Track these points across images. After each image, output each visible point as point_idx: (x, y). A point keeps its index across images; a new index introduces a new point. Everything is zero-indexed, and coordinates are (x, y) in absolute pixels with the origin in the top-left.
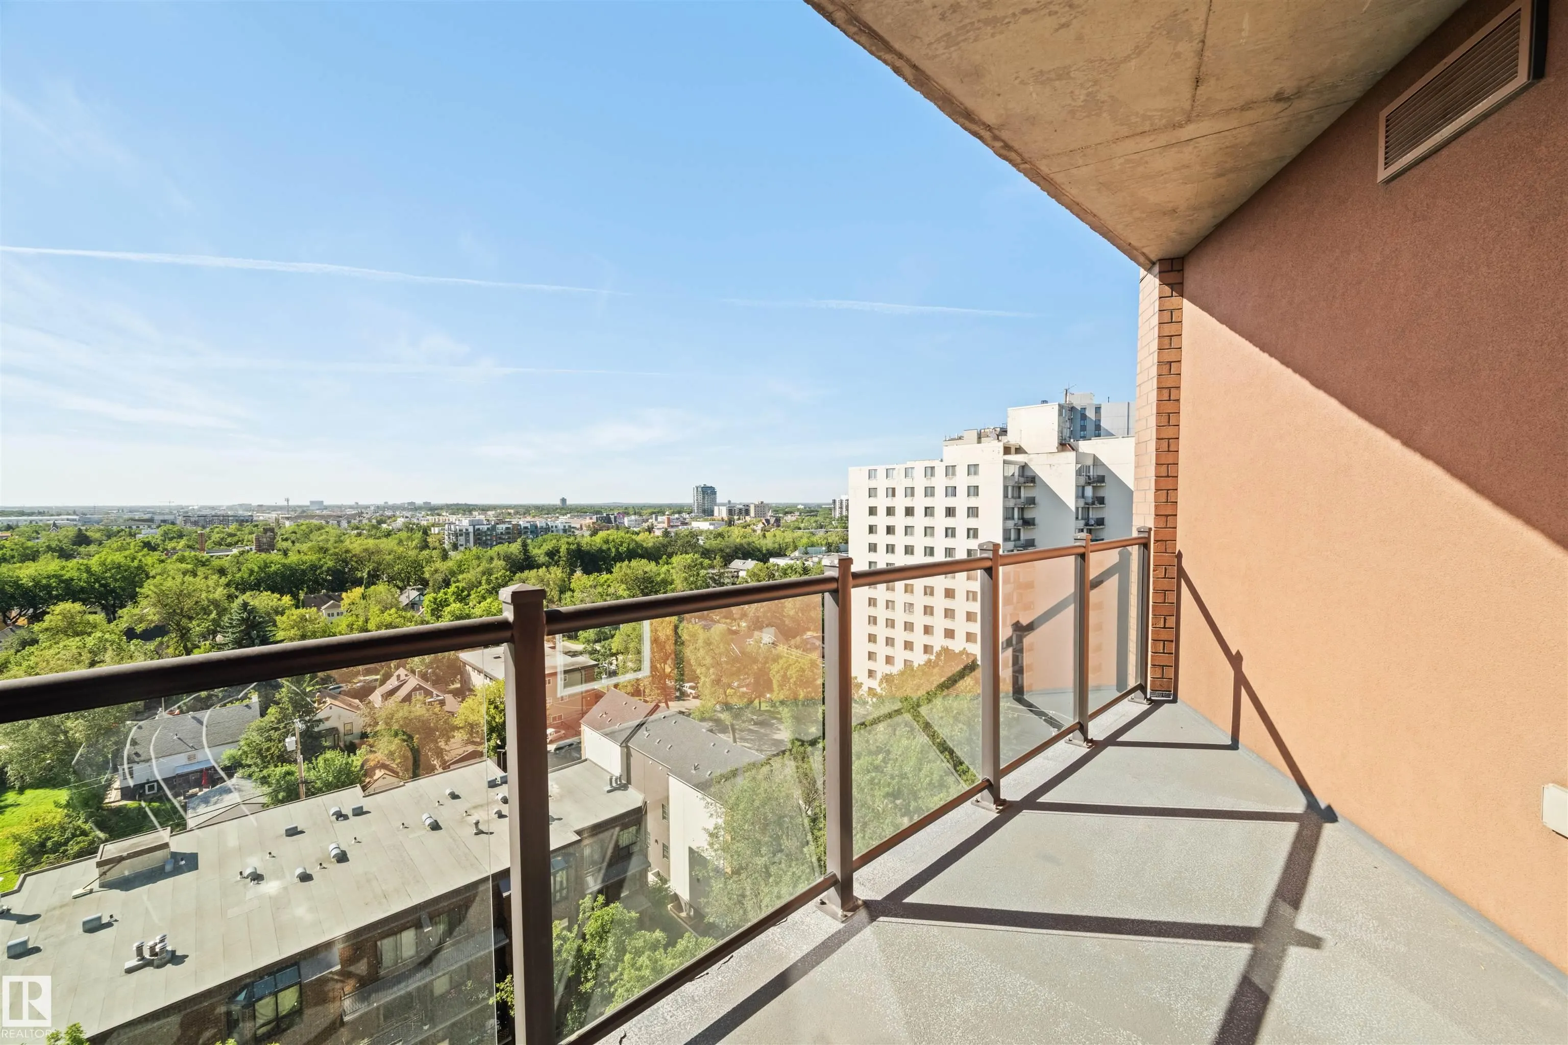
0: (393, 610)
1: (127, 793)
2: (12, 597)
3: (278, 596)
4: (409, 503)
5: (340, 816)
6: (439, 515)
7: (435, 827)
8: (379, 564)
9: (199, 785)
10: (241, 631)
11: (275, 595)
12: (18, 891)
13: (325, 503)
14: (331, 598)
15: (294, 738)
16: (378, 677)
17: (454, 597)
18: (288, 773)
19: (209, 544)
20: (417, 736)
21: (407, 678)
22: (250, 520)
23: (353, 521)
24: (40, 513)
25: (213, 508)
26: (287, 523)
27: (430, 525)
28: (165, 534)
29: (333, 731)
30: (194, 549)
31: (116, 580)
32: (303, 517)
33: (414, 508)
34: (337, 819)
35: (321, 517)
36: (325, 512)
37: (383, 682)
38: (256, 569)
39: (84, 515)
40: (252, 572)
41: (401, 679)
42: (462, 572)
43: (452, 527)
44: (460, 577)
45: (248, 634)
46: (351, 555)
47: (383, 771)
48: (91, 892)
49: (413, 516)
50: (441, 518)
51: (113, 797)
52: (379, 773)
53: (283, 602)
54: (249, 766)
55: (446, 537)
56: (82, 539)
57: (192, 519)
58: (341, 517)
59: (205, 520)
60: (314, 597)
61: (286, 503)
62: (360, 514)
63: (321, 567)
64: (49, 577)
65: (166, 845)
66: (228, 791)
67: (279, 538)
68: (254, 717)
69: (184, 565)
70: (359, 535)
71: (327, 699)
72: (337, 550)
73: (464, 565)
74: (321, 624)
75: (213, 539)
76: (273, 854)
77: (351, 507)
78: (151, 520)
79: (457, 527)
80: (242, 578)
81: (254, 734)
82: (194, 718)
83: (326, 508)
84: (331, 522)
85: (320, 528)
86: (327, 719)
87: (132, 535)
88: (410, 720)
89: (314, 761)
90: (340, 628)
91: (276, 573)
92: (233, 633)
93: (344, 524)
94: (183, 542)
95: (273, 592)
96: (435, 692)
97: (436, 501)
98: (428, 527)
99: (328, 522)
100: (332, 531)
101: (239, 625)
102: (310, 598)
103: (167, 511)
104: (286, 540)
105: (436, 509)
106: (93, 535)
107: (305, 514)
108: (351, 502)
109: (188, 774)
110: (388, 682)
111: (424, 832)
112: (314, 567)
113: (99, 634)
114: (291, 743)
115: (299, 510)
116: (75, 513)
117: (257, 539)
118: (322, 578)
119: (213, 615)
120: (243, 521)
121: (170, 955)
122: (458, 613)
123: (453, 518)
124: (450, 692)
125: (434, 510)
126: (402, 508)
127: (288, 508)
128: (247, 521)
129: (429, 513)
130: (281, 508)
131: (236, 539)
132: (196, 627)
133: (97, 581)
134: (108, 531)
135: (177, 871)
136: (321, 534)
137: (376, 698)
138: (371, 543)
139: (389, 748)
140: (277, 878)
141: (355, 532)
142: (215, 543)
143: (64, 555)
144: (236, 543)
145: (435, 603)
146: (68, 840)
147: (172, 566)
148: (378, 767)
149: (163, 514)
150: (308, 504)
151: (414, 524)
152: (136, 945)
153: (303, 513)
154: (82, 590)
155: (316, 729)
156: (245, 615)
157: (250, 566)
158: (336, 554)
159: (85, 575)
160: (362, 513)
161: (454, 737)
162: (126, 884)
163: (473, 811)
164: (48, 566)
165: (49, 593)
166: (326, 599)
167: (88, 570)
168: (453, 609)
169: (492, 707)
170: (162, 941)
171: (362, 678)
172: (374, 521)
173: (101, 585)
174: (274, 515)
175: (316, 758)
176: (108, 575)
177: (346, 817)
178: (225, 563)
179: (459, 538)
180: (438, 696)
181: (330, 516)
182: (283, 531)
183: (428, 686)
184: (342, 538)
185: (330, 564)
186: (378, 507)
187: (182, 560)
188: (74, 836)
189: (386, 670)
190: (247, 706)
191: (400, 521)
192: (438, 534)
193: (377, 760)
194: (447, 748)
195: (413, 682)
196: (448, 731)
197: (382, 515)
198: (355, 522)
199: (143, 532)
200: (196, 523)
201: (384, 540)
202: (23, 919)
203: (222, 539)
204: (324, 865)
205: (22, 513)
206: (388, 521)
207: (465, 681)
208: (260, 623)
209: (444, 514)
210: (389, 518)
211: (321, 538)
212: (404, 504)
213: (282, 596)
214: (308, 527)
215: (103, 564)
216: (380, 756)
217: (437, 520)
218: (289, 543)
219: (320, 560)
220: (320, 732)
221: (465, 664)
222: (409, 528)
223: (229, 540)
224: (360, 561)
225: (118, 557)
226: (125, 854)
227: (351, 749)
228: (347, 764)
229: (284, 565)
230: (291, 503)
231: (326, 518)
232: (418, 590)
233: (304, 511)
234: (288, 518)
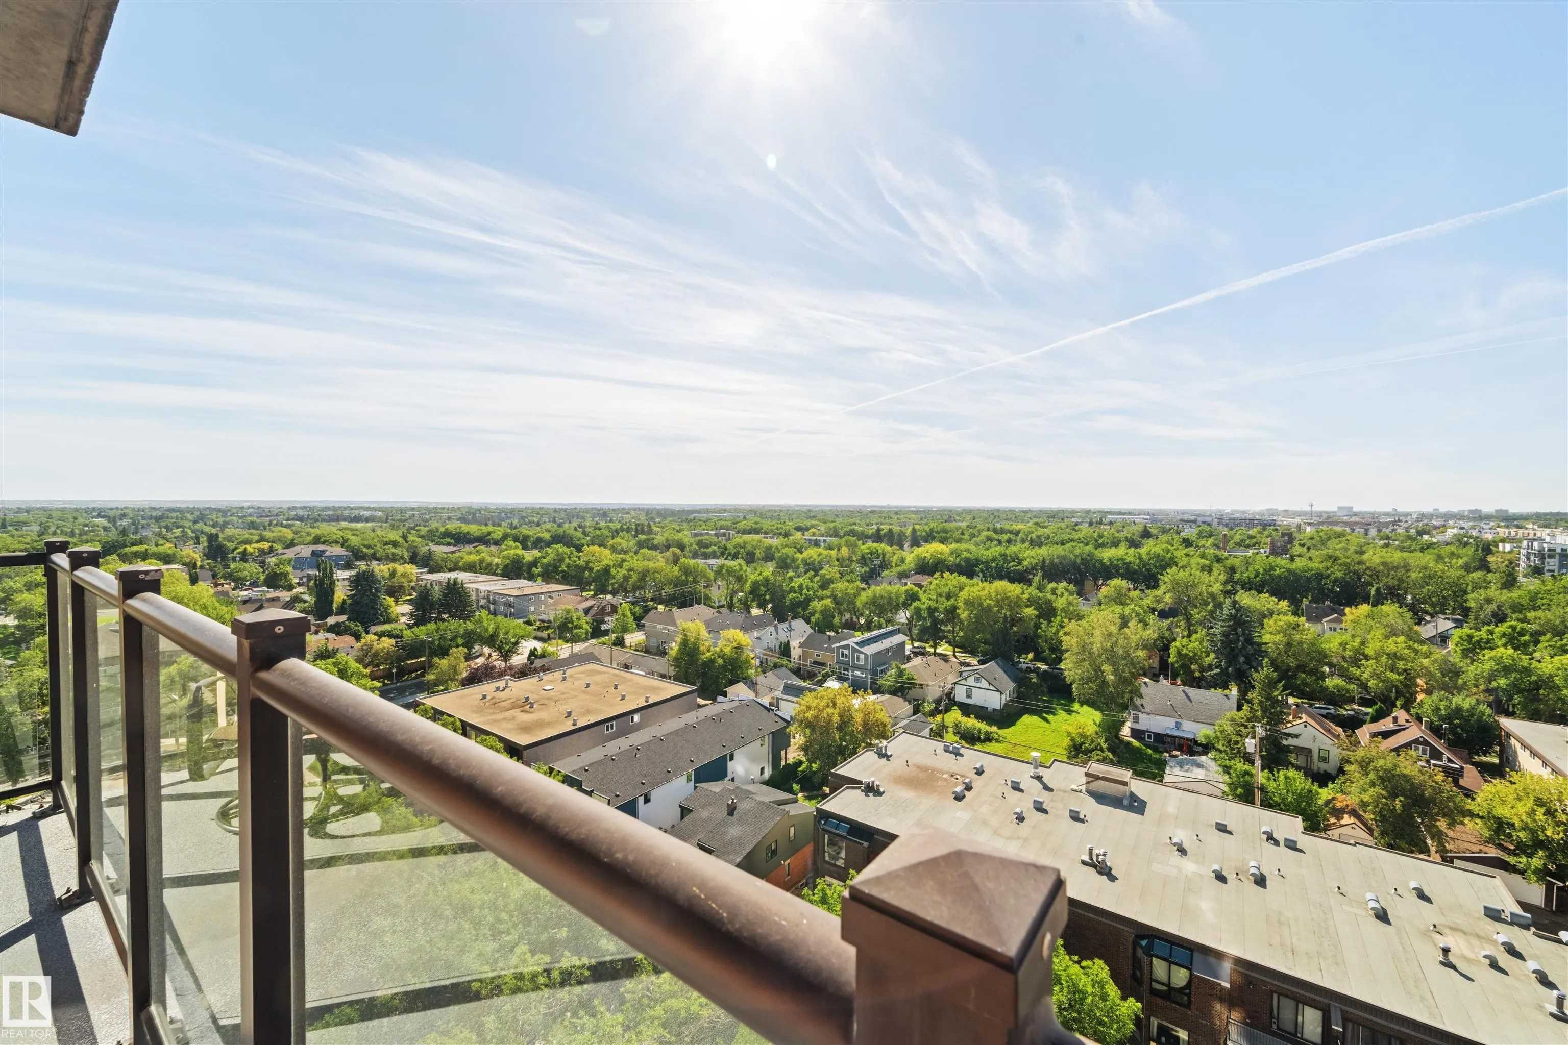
0: (1402, 639)
1: (1136, 733)
2: (1099, 572)
3: (1276, 600)
4: (1471, 511)
5: (1270, 837)
6: (1518, 527)
7: (1382, 916)
8: (1401, 581)
9: (1180, 749)
10: (1229, 626)
11: (1273, 598)
12: (1049, 767)
13: (1355, 509)
14: (1334, 611)
15: (1253, 741)
16: (1370, 710)
17: (1504, 641)
18: (1247, 773)
19: (1231, 544)
20: (1402, 799)
21: (1407, 725)
22: (1273, 523)
23: (1384, 530)
24: (1130, 514)
25: (1244, 512)
26: (1308, 529)
27: (1497, 539)
28: (1200, 533)
29: (1307, 752)
30: (1218, 547)
31: (1156, 567)
32: (1327, 523)
33: (1479, 517)
34: (1267, 840)
35: (1346, 524)
36: (1353, 519)
37: (1375, 719)
38: (1261, 571)
39: (1154, 517)
40: (1257, 574)
41: (1399, 723)
42: (1535, 608)
43: (1536, 544)
44: (1531, 615)
45: (1235, 630)
46: (1364, 567)
47: (1352, 820)
48: (1080, 792)
49: (1473, 528)
50: (1520, 531)
51: (1126, 731)
52: (1347, 819)
53: (1279, 606)
54: (1221, 752)
55: (1523, 558)
56: (1146, 534)
57: (1224, 521)
58: (1370, 524)
59: (1233, 523)
60: (1316, 608)
61: (1308, 509)
62: (1394, 523)
63: (1328, 576)
64: (1118, 560)
65: (1125, 784)
66: (1200, 766)
67: (1296, 543)
68: (1231, 709)
69: (1203, 561)
70: (1387, 546)
71: (1303, 715)
72: (1348, 561)
73: (1542, 599)
74: (1310, 636)
75: (1235, 540)
76: (1200, 837)
77: (1387, 514)
78: (1195, 522)
79: (1545, 545)
80: (1249, 578)
81: (1228, 723)
82: (1184, 691)
83: (1356, 514)
84: (1357, 530)
85: (1340, 535)
86: (1296, 736)
87: (1178, 533)
88: (1394, 775)
89: (1275, 772)
90: (1331, 645)
91: (1279, 576)
92: (1222, 626)
93: (1373, 532)
94: (1211, 541)
95: (1271, 596)
96: (1447, 754)
97: (1514, 509)
98: (1494, 542)
99: (1353, 530)
100: (1355, 540)
101: (1229, 620)
102: (1312, 607)
103: (1208, 514)
104: (1303, 545)
105: (1515, 519)
106: (1154, 531)
107: (1330, 520)
108: (1389, 509)
109: (1175, 737)
110: (1382, 721)
111: (1363, 913)
112: (1320, 576)
113: (1132, 606)
114: (1250, 744)
115: (1325, 516)
116: (1148, 514)
117: (1272, 543)
118: (1328, 589)
119: (1210, 607)
120: (1266, 525)
121: (1107, 870)
122: (1507, 662)
123: (1544, 533)
124: (1476, 765)
125: (1511, 520)
126: (1459, 516)
127: (1311, 514)
128: (1270, 525)
129: (1502, 524)
130: (1305, 514)
131: (1254, 541)
132: (1197, 615)
133: (1144, 566)
134: (1163, 528)
135: (1130, 808)
136: (1340, 542)
137: (1364, 733)
138: (1396, 557)
139: (1362, 796)
140: (1197, 862)
141: (1382, 542)
142: (1236, 544)
143: (1133, 544)
144: (1254, 545)
145: (1470, 642)
146: (1093, 750)
147: (1196, 560)
148: (1348, 813)
149: (1205, 516)
150: (1336, 509)
151: (1471, 537)
152: (1089, 846)
153: (1329, 519)
154: (1135, 572)
155: (1285, 742)
156: (1233, 612)
157: (1256, 567)
158: (1345, 564)
159: (1138, 561)
160: (1399, 521)
161: (1462, 823)
162: (1101, 798)
163: (1446, 931)
164: (1120, 552)
165: (1117, 571)
166: (1329, 611)
167: (1140, 558)
168: (1499, 655)
169: (1543, 810)
170: (1104, 855)
171: (1356, 707)
172: (1413, 531)
173: (1146, 570)
174: (1298, 520)
175: (1279, 770)
176: (1151, 562)
177: (1277, 843)
178: (1237, 562)
179: (1547, 560)
180: (1450, 761)
181: (1356, 523)
182: (1301, 537)
183: (1439, 745)
184: (1364, 548)
185: (1339, 574)
186: (1423, 515)
187: (1203, 556)
188: (1096, 749)
189: (1380, 707)
190: (1226, 696)
191: (1451, 532)
192: (1511, 552)
193: (1345, 803)
194: (1450, 833)
195: (1415, 732)
196: (1457, 815)
197: (1427, 525)
198: (1386, 531)
199: (1186, 530)
200: (1226, 525)
201: (1418, 554)
202: (1047, 788)
203: (1242, 540)
204: (1240, 876)
205: (1120, 513)
206: (1434, 532)
207: (1507, 758)
208: (1246, 622)
209: (1530, 526)
210: (1436, 528)
211: (1340, 546)
212: (1464, 511)
213: (1279, 600)
214: (1326, 534)
215: (1149, 553)
216: (1352, 800)
217: (1513, 533)
218: (1305, 549)
219: (1328, 569)
220: (1288, 746)
221: (1508, 735)
222: (1461, 542)
223: (1247, 542)
224: (1376, 576)
225: (1158, 549)
226: (1101, 775)
227: (1323, 779)
228: (1310, 791)
229: (1289, 570)
230: (1314, 509)
231: (1352, 526)
232: (1455, 620)
233: (1329, 517)
234: (1309, 524)
